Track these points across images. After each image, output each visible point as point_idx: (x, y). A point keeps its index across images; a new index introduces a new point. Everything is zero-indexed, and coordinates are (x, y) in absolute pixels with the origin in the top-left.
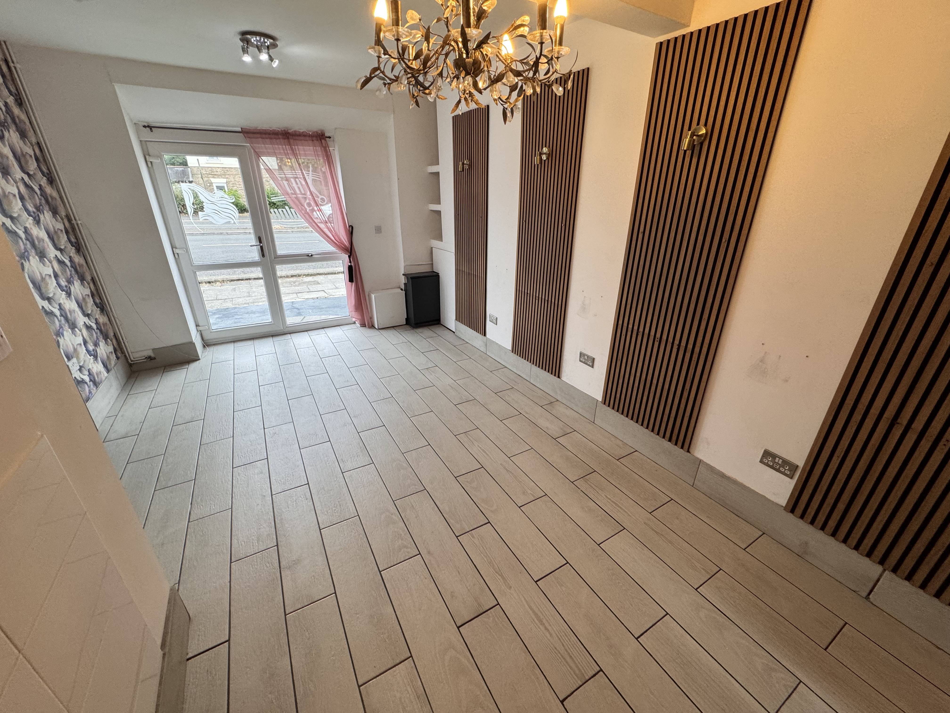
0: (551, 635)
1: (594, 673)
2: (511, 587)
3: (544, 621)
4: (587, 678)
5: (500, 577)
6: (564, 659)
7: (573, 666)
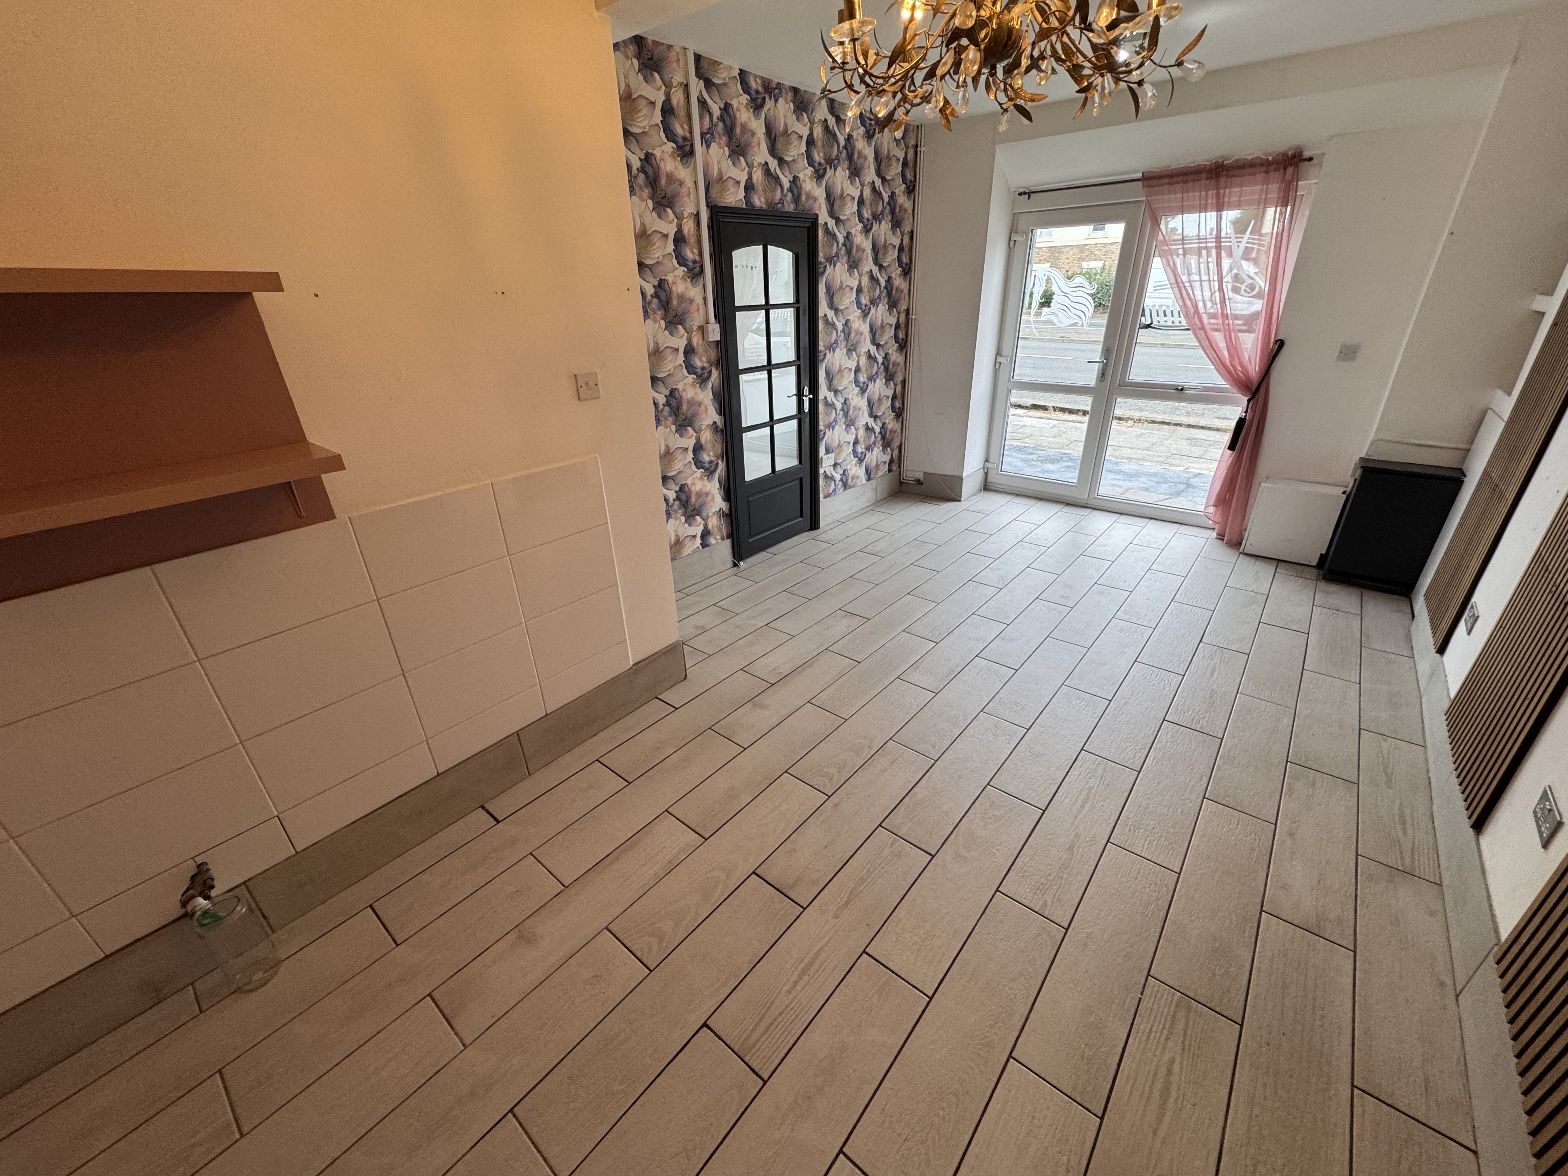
0: (789, 992)
1: (757, 1070)
2: (837, 917)
3: (806, 978)
4: (746, 1059)
5: (845, 899)
6: (761, 1019)
7: (757, 1034)
